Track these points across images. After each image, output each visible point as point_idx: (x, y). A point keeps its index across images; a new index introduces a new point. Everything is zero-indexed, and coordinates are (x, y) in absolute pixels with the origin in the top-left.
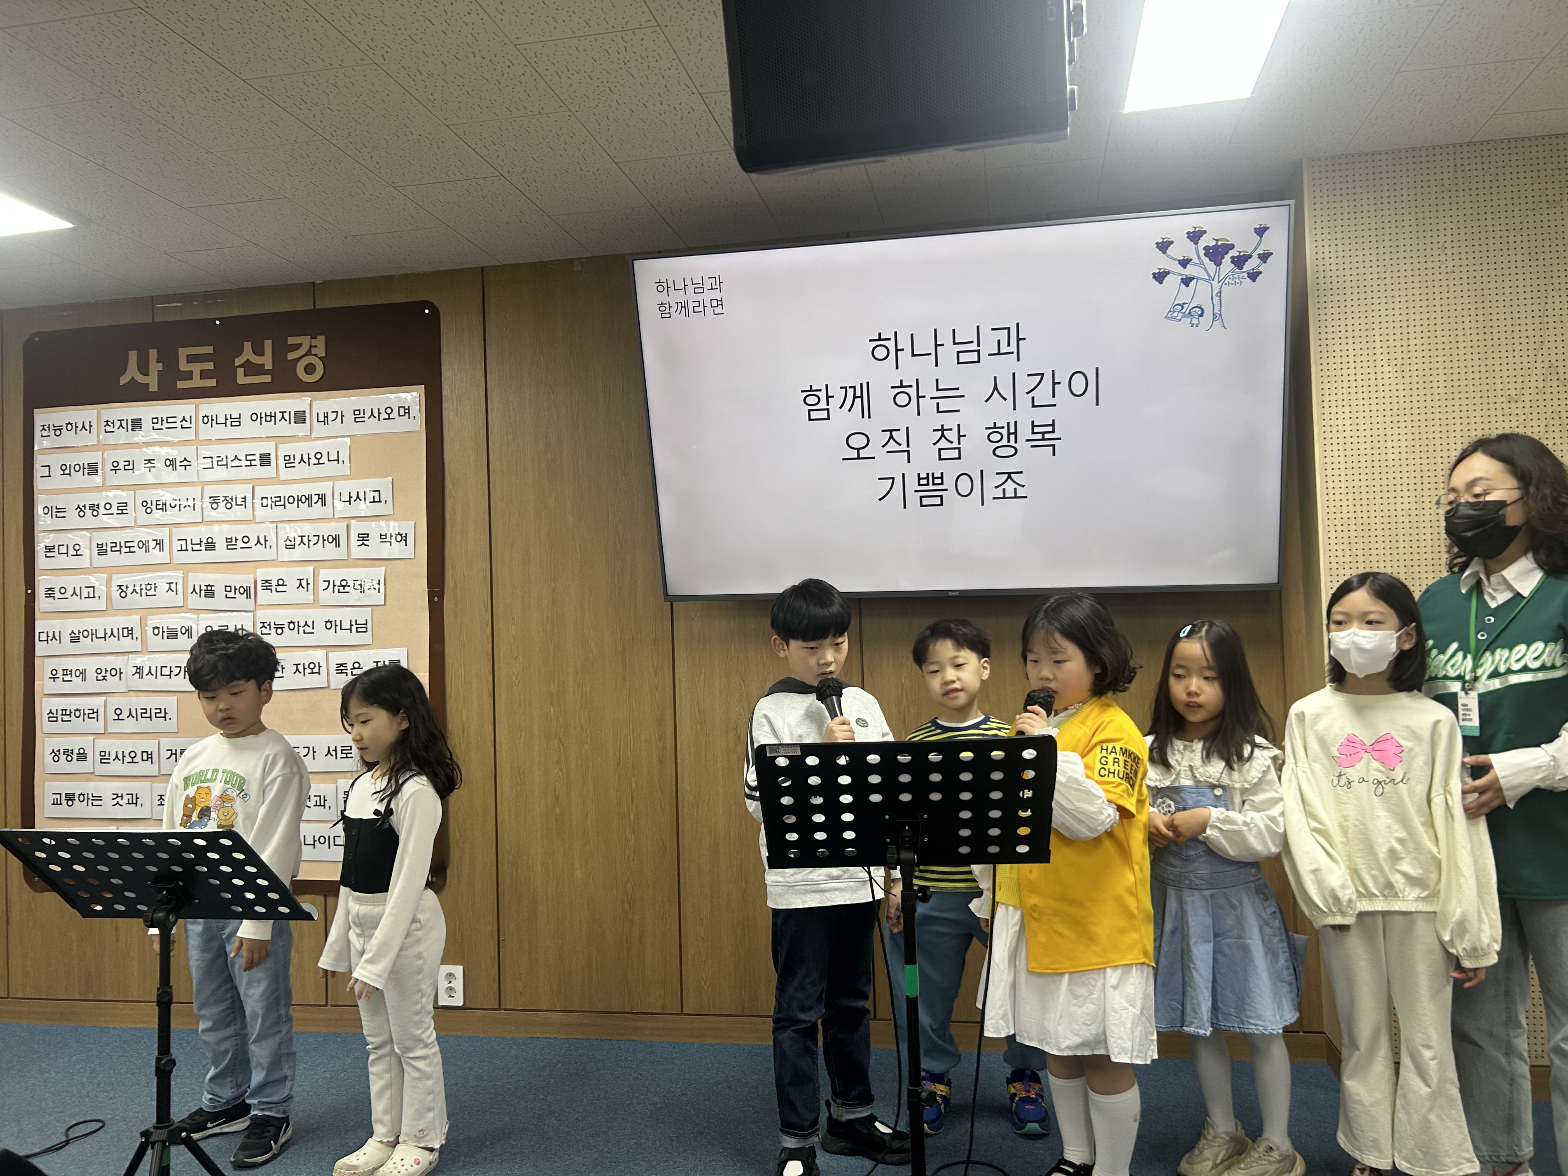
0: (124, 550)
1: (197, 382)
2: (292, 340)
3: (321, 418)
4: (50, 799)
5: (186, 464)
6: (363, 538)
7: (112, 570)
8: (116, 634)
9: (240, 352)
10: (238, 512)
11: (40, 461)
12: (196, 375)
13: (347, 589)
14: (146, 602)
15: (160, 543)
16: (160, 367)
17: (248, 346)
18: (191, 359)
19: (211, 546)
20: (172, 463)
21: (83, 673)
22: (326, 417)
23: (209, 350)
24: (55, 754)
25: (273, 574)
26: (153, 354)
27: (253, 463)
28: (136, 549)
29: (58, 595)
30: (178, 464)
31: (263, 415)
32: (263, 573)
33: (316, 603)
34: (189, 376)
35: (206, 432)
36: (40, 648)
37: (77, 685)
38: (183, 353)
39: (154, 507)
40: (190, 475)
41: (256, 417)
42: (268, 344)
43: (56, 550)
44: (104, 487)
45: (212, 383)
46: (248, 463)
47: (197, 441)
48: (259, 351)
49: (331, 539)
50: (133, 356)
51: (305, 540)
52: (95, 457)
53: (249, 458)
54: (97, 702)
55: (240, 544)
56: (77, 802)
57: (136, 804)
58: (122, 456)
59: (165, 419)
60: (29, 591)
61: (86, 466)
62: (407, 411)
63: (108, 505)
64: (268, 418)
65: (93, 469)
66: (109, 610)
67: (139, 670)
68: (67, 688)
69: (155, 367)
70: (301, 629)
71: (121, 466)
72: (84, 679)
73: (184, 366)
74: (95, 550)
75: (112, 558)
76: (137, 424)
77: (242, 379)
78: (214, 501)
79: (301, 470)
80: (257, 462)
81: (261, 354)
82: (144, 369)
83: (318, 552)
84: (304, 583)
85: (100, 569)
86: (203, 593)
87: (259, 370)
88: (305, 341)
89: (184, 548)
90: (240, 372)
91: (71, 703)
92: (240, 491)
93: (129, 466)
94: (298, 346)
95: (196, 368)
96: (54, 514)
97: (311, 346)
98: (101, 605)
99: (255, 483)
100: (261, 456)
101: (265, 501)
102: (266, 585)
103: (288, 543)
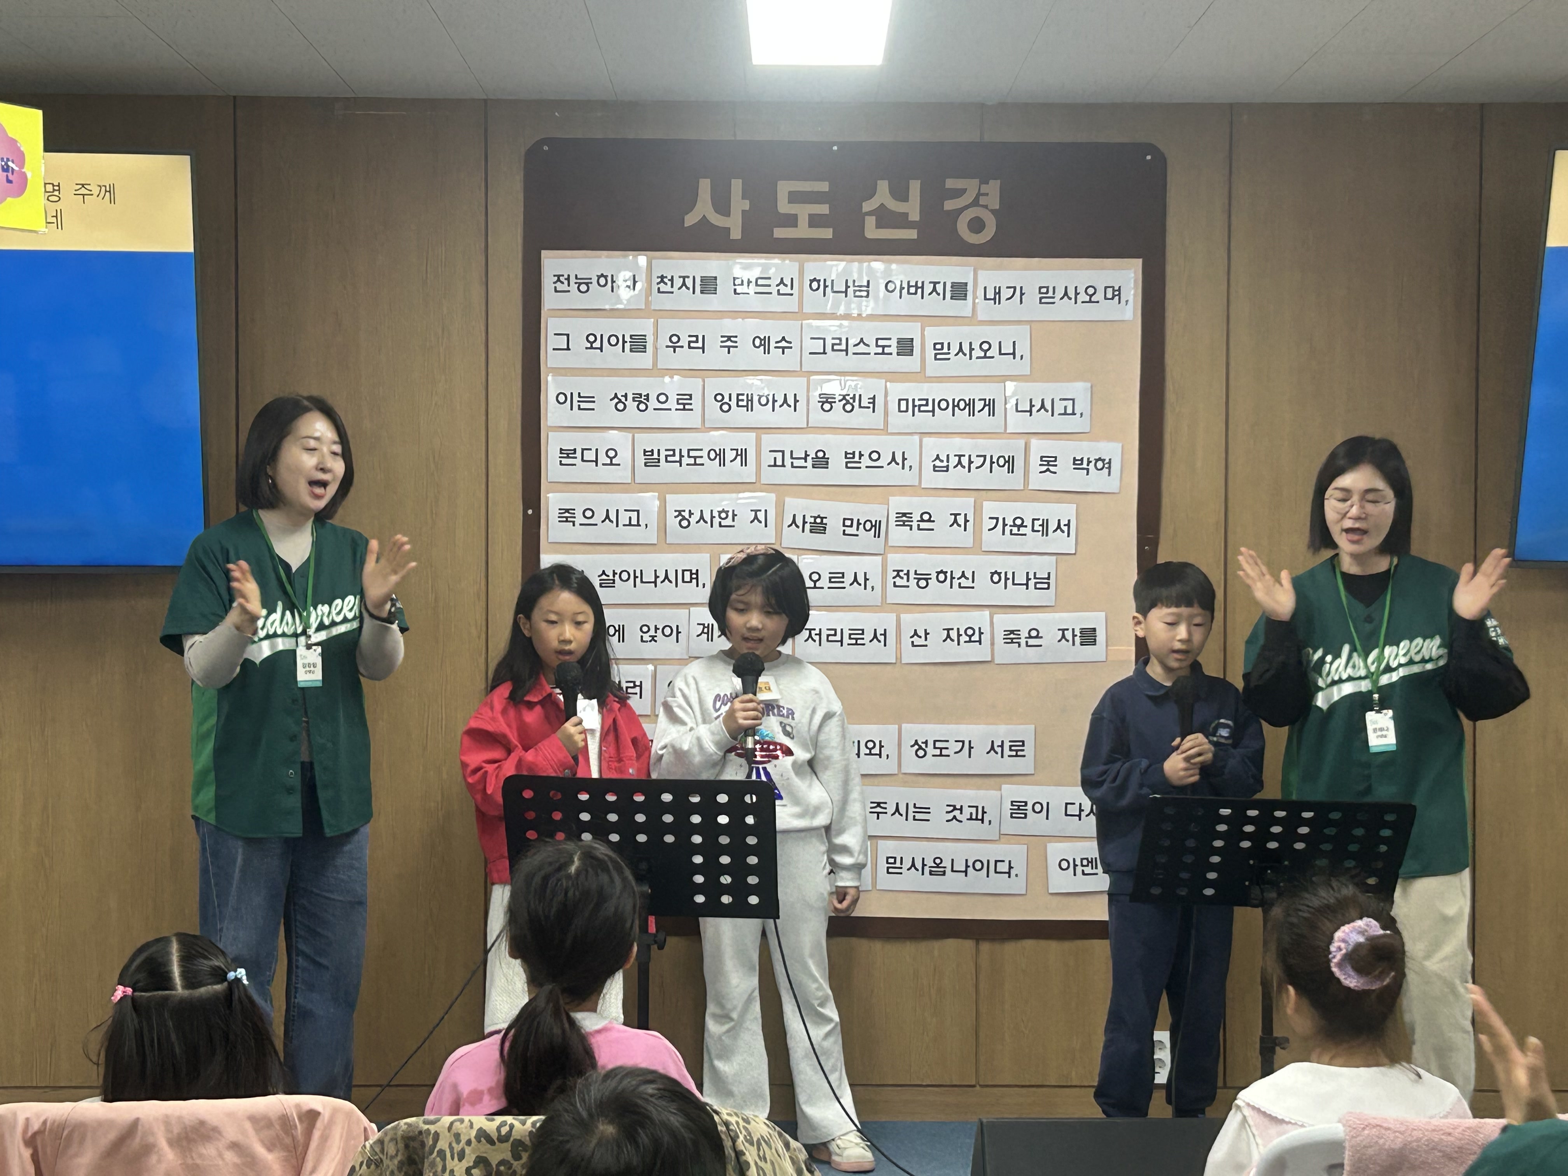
0: (685, 460)
1: (803, 231)
2: (950, 183)
3: (991, 295)
5: (784, 345)
6: (1049, 463)
7: (664, 489)
8: (672, 577)
9: (871, 194)
10: (860, 418)
11: (551, 325)
12: (803, 221)
13: (1023, 530)
14: (716, 534)
15: (742, 455)
16: (747, 205)
17: (883, 186)
18: (795, 198)
20: (764, 343)
21: (620, 631)
22: (998, 292)
23: (824, 187)
25: (915, 505)
26: (736, 185)
27: (887, 350)
28: (705, 460)
29: (579, 519)
30: (773, 344)
31: (905, 285)
32: (899, 503)
33: (977, 548)
34: (791, 221)
35: (815, 302)
38: (784, 188)
39: (733, 403)
40: (789, 360)
41: (891, 287)
42: (915, 187)
43: (579, 454)
44: (656, 371)
45: (827, 233)
46: (880, 350)
47: (802, 314)
48: (900, 194)
49: (1002, 461)
50: (705, 186)
51: (965, 461)
52: (643, 327)
53: (880, 343)
54: (641, 673)
58: (685, 329)
59: (753, 279)
60: (530, 511)
61: (627, 339)
62: (1117, 293)
63: (662, 397)
64: (912, 290)
65: (638, 345)
66: (663, 544)
67: (707, 630)
69: (739, 205)
70: (956, 582)
71: (684, 342)
72: (621, 639)
73: (784, 207)
74: (641, 459)
75: (667, 472)
76: (709, 285)
77: (872, 231)
78: (827, 400)
79: (957, 365)
80: (894, 350)
81: (905, 198)
82: (722, 206)
83: (980, 478)
84: (961, 520)
86: (807, 526)
87: (901, 221)
88: (972, 186)
89: (779, 462)
90: (870, 222)
92: (864, 387)
94: (961, 192)
95: (804, 211)
96: (575, 404)
97: (979, 194)
98: (649, 536)
99: (891, 377)
100: (900, 341)
101: (903, 403)
102: (904, 519)
103: (938, 463)
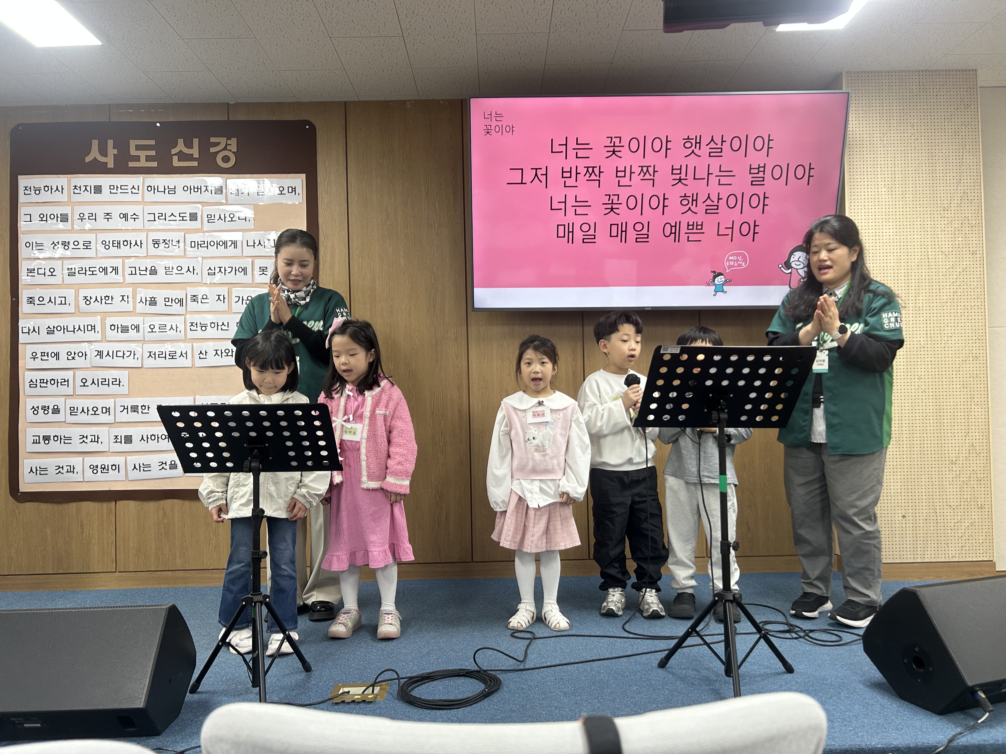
0: (88, 273)
1: (143, 163)
2: (213, 140)
3: (234, 192)
4: (30, 439)
5: (135, 217)
6: (263, 270)
7: (78, 287)
8: (82, 328)
9: (175, 145)
10: (174, 251)
11: (22, 210)
12: (143, 159)
14: (104, 308)
15: (115, 269)
16: (116, 152)
17: (181, 141)
18: (138, 148)
19: (154, 272)
20: (125, 216)
21: (57, 355)
22: (237, 191)
23: (153, 142)
24: (35, 410)
25: (200, 291)
26: (110, 143)
27: (185, 218)
28: (98, 272)
29: (37, 302)
30: (129, 217)
31: (192, 188)
32: (191, 291)
33: (230, 311)
34: (137, 159)
35: (150, 196)
36: (22, 338)
37: (52, 362)
38: (133, 143)
39: (111, 245)
40: (138, 224)
41: (186, 188)
42: (196, 142)
43: (36, 271)
44: (72, 231)
45: (155, 164)
46: (181, 218)
47: (143, 202)
48: (189, 145)
49: (240, 270)
50: (95, 143)
51: (223, 270)
52: (66, 210)
53: (181, 215)
54: (68, 375)
55: (175, 271)
56: (52, 441)
57: (98, 442)
58: (86, 210)
59: (119, 186)
60: (14, 299)
61: (59, 216)
62: (294, 190)
63: (76, 243)
64: (196, 190)
65: (64, 218)
66: (78, 312)
67: (100, 354)
68: (45, 365)
69: (112, 151)
70: (220, 328)
71: (86, 216)
72: (58, 359)
73: (133, 152)
74: (66, 273)
75: (79, 278)
76: (98, 190)
77: (176, 163)
78: (156, 243)
79: (219, 225)
80: (188, 218)
81: (191, 147)
82: (104, 153)
83: (231, 278)
84: (221, 298)
85: (69, 286)
86: (148, 303)
87: (190, 158)
88: (223, 141)
89: (134, 273)
90: (175, 158)
91: (48, 375)
92: (175, 236)
93: (93, 217)
94: (218, 144)
95: (143, 154)
96: (34, 247)
97: (227, 144)
98: (72, 309)
99: (187, 231)
100: (191, 214)
101: (193, 243)
102: (194, 298)
103: (210, 271)
